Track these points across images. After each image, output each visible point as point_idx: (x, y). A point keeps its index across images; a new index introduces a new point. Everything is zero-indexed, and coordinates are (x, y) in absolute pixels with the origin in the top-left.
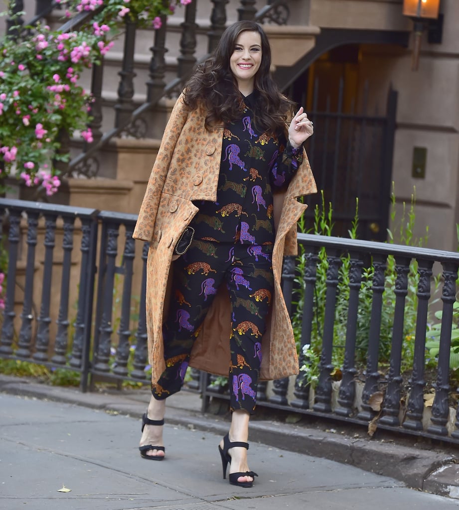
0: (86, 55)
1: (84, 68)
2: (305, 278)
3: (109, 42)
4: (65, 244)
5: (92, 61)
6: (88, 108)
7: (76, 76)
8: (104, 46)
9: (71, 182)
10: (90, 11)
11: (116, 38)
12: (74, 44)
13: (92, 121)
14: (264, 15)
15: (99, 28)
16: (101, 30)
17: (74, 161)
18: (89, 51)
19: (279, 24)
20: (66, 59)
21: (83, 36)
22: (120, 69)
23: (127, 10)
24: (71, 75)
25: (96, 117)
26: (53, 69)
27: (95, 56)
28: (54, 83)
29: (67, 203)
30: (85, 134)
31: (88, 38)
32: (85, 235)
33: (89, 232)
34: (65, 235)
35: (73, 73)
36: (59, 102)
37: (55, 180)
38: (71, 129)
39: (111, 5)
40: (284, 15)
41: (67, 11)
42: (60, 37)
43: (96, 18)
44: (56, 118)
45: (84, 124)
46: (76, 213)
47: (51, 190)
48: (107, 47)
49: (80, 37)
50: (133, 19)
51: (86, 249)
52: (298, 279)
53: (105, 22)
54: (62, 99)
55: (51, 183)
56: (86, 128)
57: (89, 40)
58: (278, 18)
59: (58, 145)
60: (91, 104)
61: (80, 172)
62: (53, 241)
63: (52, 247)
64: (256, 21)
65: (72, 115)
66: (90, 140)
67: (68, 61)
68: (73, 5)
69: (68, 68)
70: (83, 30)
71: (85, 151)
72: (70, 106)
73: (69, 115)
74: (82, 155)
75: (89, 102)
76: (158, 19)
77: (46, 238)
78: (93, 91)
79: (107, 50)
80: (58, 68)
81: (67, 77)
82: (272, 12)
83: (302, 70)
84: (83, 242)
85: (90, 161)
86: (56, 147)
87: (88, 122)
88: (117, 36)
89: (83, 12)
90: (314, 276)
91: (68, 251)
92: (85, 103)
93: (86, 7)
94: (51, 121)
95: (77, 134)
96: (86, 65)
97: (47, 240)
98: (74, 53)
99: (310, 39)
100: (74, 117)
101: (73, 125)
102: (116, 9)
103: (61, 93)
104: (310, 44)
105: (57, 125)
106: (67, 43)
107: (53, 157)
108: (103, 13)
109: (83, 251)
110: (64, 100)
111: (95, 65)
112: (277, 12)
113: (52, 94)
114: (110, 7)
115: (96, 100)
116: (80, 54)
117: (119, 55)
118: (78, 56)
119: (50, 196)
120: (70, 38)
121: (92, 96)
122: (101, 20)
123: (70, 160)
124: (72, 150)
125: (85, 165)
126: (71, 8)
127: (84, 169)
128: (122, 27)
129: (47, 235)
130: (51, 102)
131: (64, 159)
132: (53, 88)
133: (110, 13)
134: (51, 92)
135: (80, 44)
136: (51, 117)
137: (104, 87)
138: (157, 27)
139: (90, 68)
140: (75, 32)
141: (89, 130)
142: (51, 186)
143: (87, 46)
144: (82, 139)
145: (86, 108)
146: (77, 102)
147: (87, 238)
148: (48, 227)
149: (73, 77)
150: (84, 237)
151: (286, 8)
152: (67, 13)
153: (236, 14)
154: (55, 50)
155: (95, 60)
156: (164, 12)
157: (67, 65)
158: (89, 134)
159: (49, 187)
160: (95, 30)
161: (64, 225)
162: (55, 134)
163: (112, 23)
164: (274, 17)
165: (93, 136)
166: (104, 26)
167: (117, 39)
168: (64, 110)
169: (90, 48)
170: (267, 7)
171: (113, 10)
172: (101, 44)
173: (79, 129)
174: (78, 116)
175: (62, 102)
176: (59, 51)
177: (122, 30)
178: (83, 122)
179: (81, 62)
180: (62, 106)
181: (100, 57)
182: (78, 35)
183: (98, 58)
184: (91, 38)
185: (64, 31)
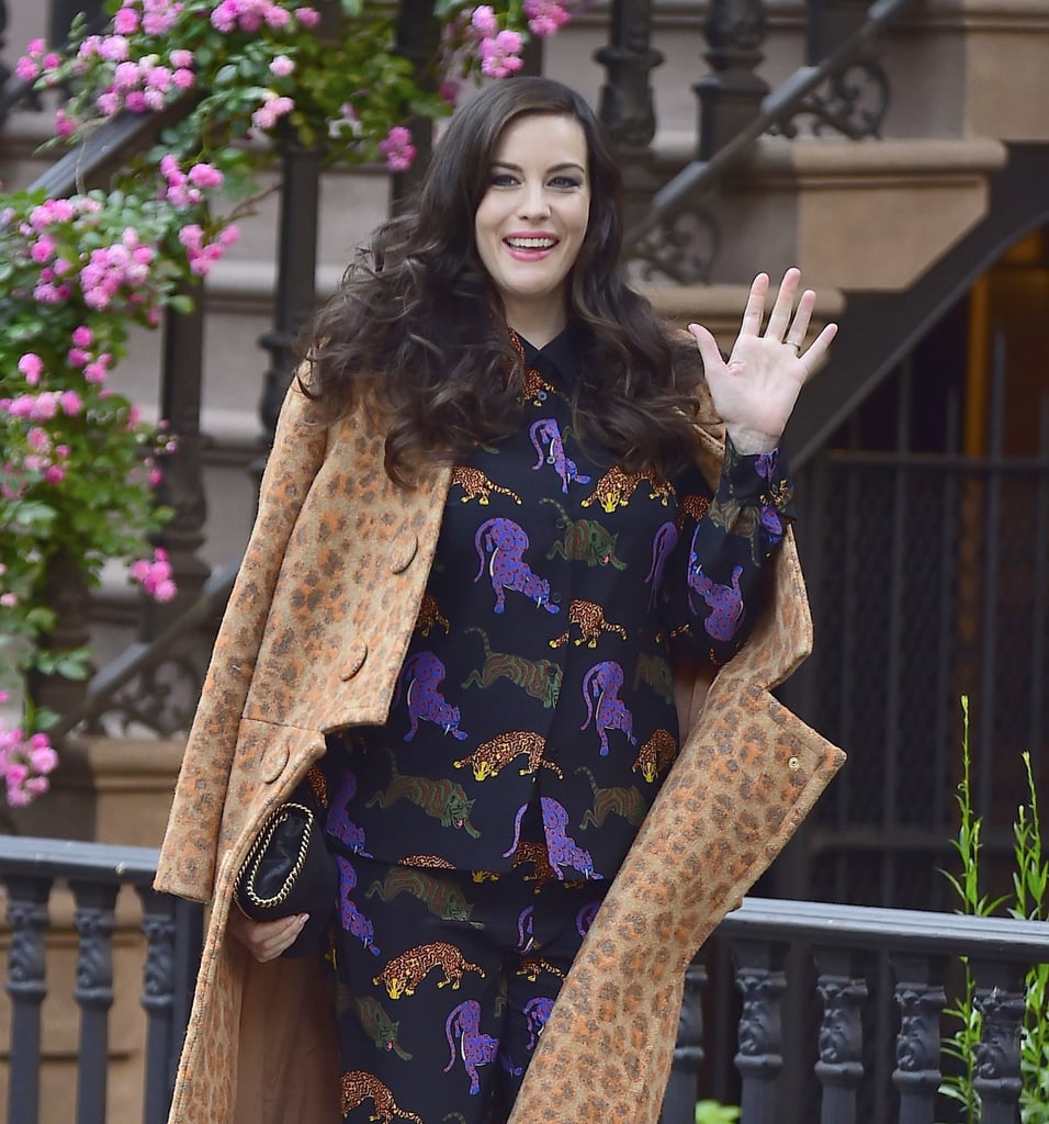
0: (136, 278)
1: (134, 330)
2: (980, 1081)
3: (221, 225)
4: (82, 986)
5: (164, 301)
6: (155, 475)
7: (103, 357)
8: (205, 242)
9: (99, 753)
10: (147, 111)
11: (246, 211)
12: (91, 238)
13: (168, 525)
14: (794, 106)
15: (182, 178)
16: (190, 183)
17: (108, 673)
18: (150, 264)
19: (854, 134)
20: (63, 294)
21: (123, 207)
22: (266, 327)
23: (286, 104)
24: (87, 356)
25: (181, 510)
26: (18, 333)
27: (171, 279)
28: (20, 387)
29: (86, 834)
30: (144, 569)
31: (143, 215)
32: (156, 949)
33: (171, 938)
34: (84, 952)
35: (93, 347)
36: (45, 455)
37: (37, 747)
38: (91, 554)
39: (225, 87)
40: (869, 101)
41: (60, 114)
42: (39, 213)
43: (169, 137)
44: (33, 516)
45: (139, 533)
46: (121, 867)
47: (23, 787)
48: (214, 247)
49: (113, 210)
50: (307, 136)
51: (161, 1000)
52: (955, 1085)
53: (205, 151)
54: (56, 443)
55: (23, 761)
56: (145, 549)
57: (150, 223)
58: (849, 111)
59: (44, 616)
60: (163, 461)
61: (131, 715)
62: (39, 975)
63: (37, 998)
64: (765, 129)
65: (92, 505)
66: (166, 590)
67: (74, 305)
68: (83, 93)
69: (73, 329)
70: (127, 185)
71: (145, 638)
72: (83, 470)
73: (81, 505)
74: (137, 652)
75: (157, 450)
76: (400, 134)
77: (13, 964)
78: (167, 413)
79: (215, 256)
80: (36, 328)
81: (70, 363)
82: (823, 91)
83: (946, 304)
84: (149, 978)
85: (166, 673)
86: (38, 626)
87: (157, 528)
88: (250, 203)
89: (122, 116)
90: (1015, 1071)
91: (97, 1010)
92: (140, 458)
93: (132, 98)
94: (15, 528)
95: (114, 575)
96: (141, 318)
97: (18, 972)
98: (91, 272)
99: (971, 185)
100: (102, 509)
101: (98, 539)
102: (243, 102)
103: (47, 424)
104: (972, 207)
105: (41, 544)
106: (66, 233)
107: (27, 664)
108: (195, 117)
109: (152, 1010)
110: (63, 450)
111: (170, 311)
112: (840, 92)
113: (17, 427)
114: (220, 96)
115: (181, 446)
116: (115, 274)
117: (262, 273)
118: (107, 283)
119: (20, 808)
120: (76, 218)
121: (167, 432)
122: (190, 144)
123: (91, 669)
124: (99, 635)
125: (149, 687)
126: (74, 103)
127: (143, 705)
128: (268, 168)
129: (15, 954)
130: (15, 460)
131: (71, 667)
132: (19, 404)
133: (222, 117)
134: (12, 422)
135: (116, 238)
136: (17, 511)
137: (209, 393)
138: (399, 163)
139: (153, 327)
140: (96, 194)
141: (159, 553)
142: (23, 771)
143: (141, 242)
144: (134, 590)
145: (145, 475)
146: (111, 452)
147: (165, 961)
148: (18, 925)
149: (95, 360)
150: (152, 958)
151: (878, 74)
152: (62, 121)
153: (692, 102)
154: (22, 263)
155: (172, 294)
156: (421, 108)
157: (69, 315)
158: (162, 568)
159: (16, 775)
160: (169, 183)
161: (79, 916)
162: (36, 573)
163: (229, 154)
164: (833, 109)
165: (175, 577)
166: (201, 170)
167: (252, 214)
168: (62, 486)
169: (152, 253)
170: (806, 73)
171: (231, 106)
172: (190, 234)
173: (120, 553)
174: (113, 505)
175: (54, 457)
176: (38, 266)
177: (269, 181)
178: (137, 526)
179: (122, 303)
180: (54, 470)
181: (188, 283)
182: (106, 206)
183: (182, 286)
184: (156, 215)
185: (52, 194)
